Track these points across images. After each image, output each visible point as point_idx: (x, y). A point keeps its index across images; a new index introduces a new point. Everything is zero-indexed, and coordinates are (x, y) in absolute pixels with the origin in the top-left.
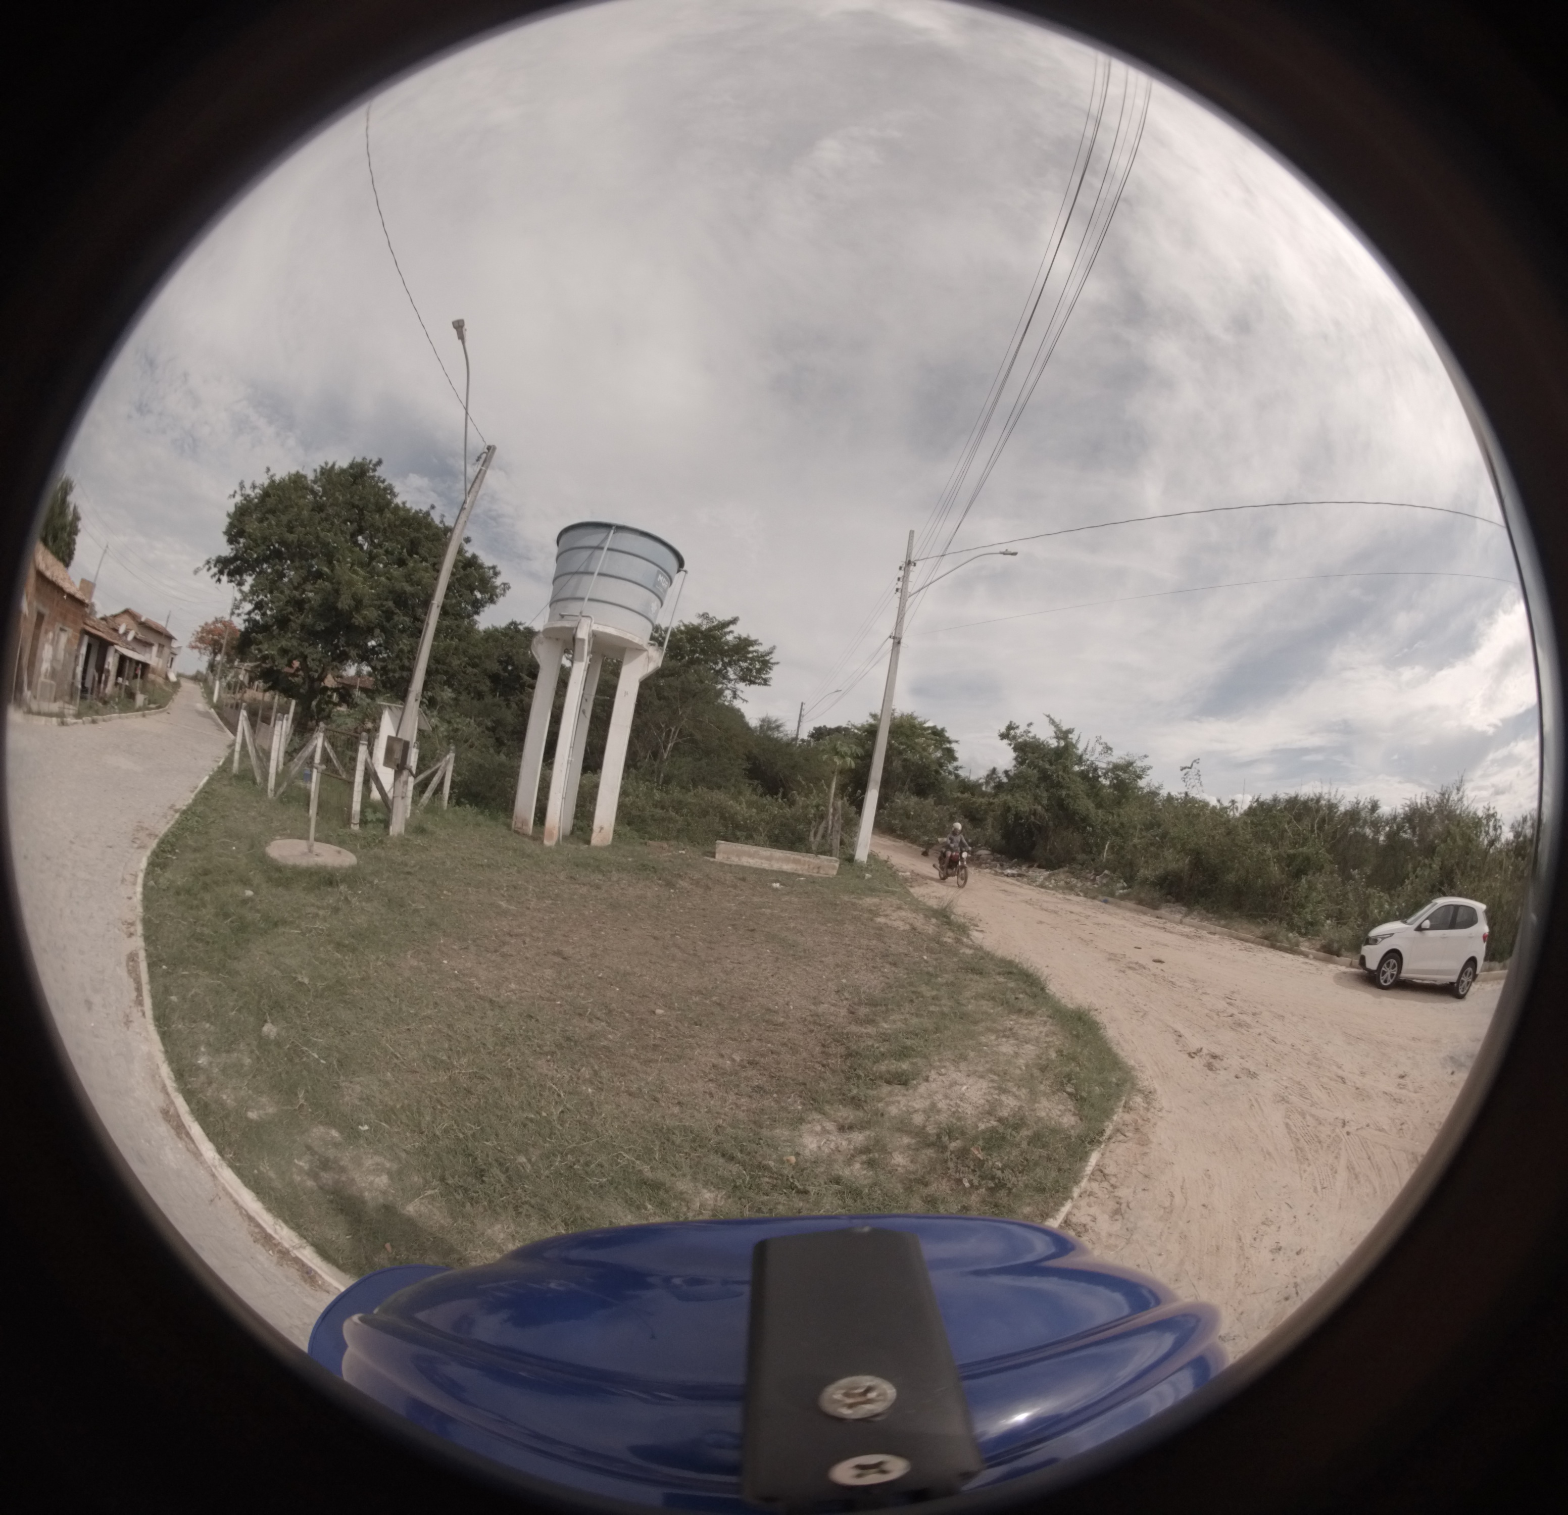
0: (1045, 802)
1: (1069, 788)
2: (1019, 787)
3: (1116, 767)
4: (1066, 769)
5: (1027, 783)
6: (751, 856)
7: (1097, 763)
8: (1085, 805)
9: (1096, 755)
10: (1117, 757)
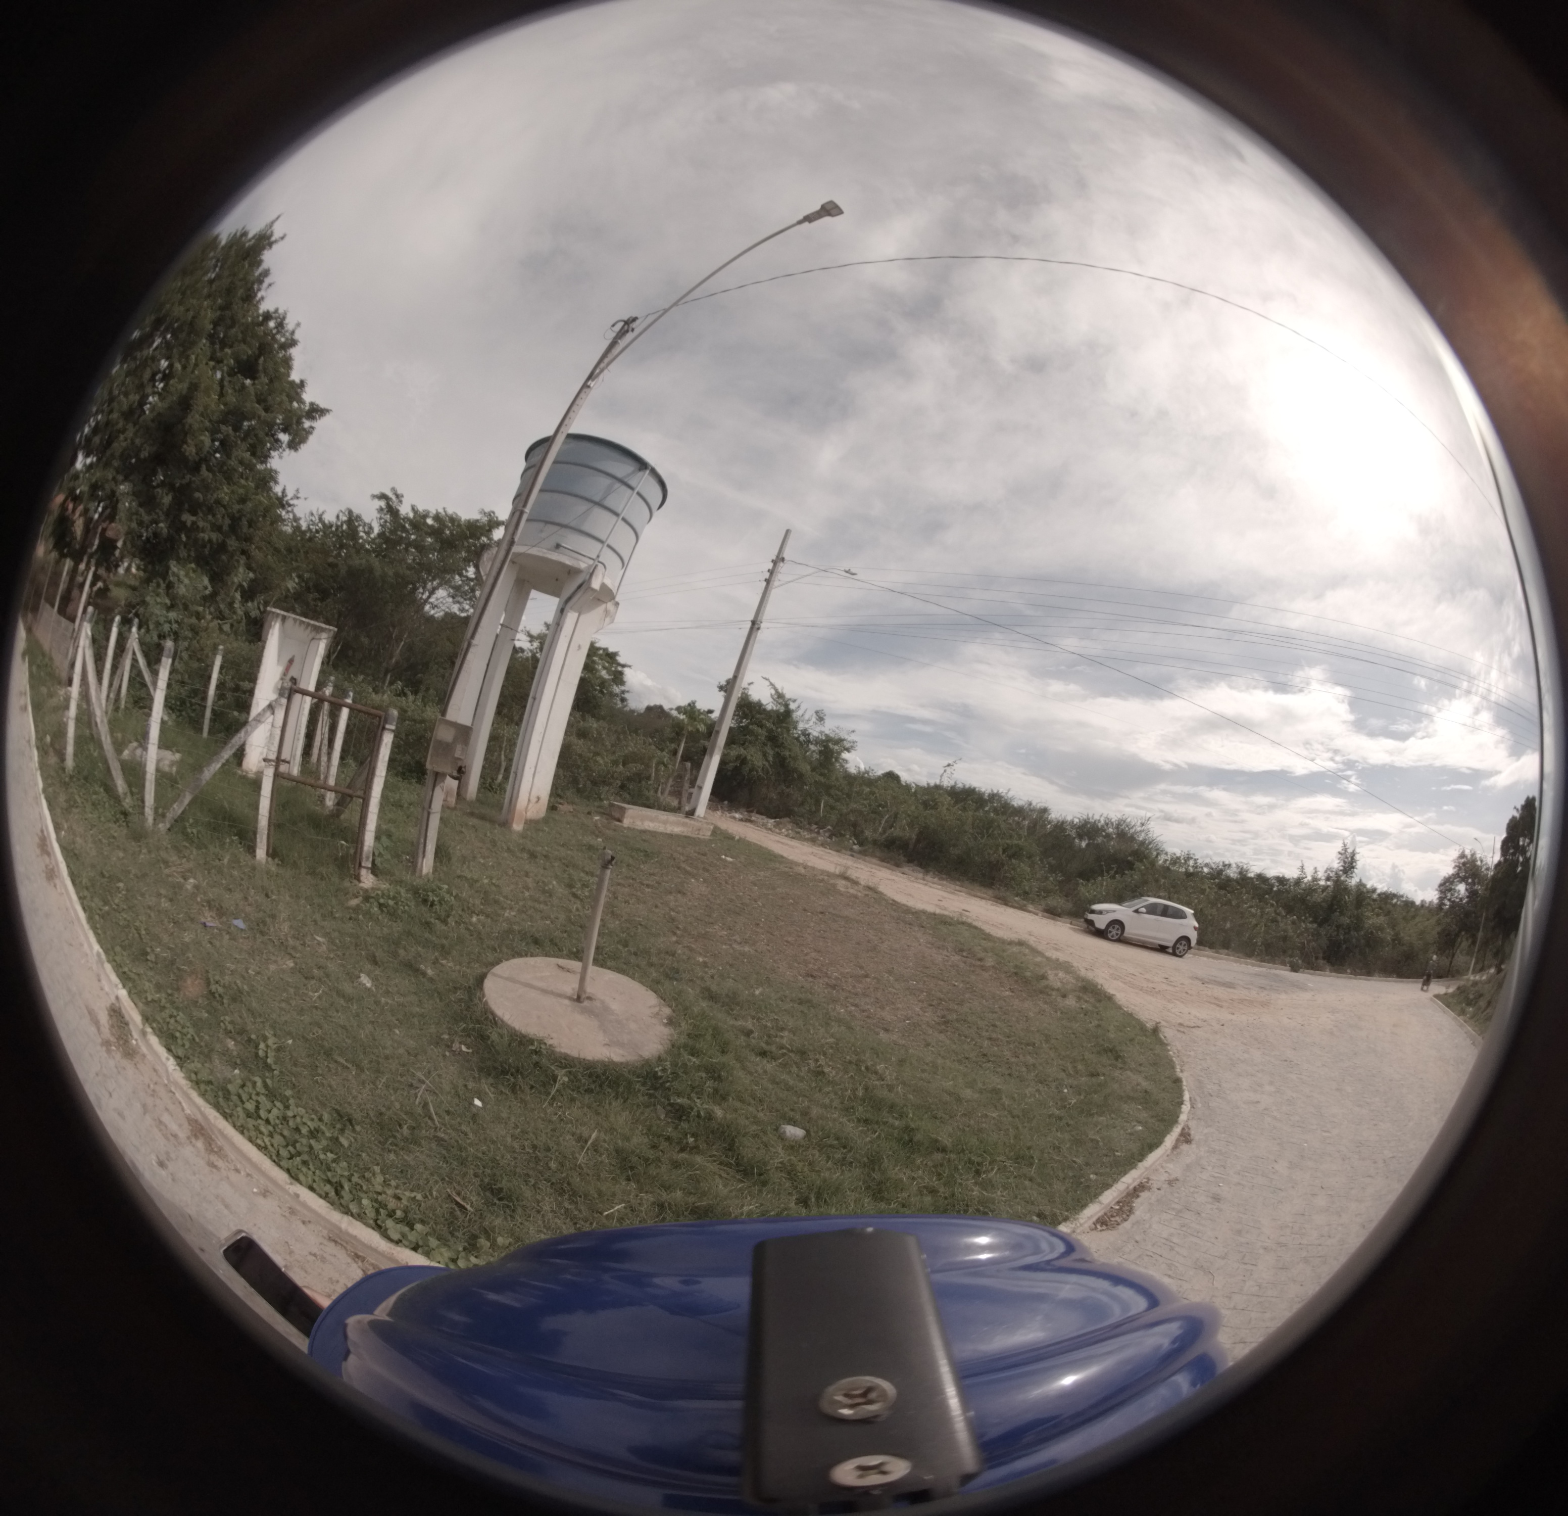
0: (771, 759)
1: (790, 750)
2: (750, 742)
3: (829, 739)
4: (788, 730)
5: (757, 739)
6: (652, 820)
7: (810, 731)
8: (805, 768)
9: (811, 723)
10: (829, 728)
